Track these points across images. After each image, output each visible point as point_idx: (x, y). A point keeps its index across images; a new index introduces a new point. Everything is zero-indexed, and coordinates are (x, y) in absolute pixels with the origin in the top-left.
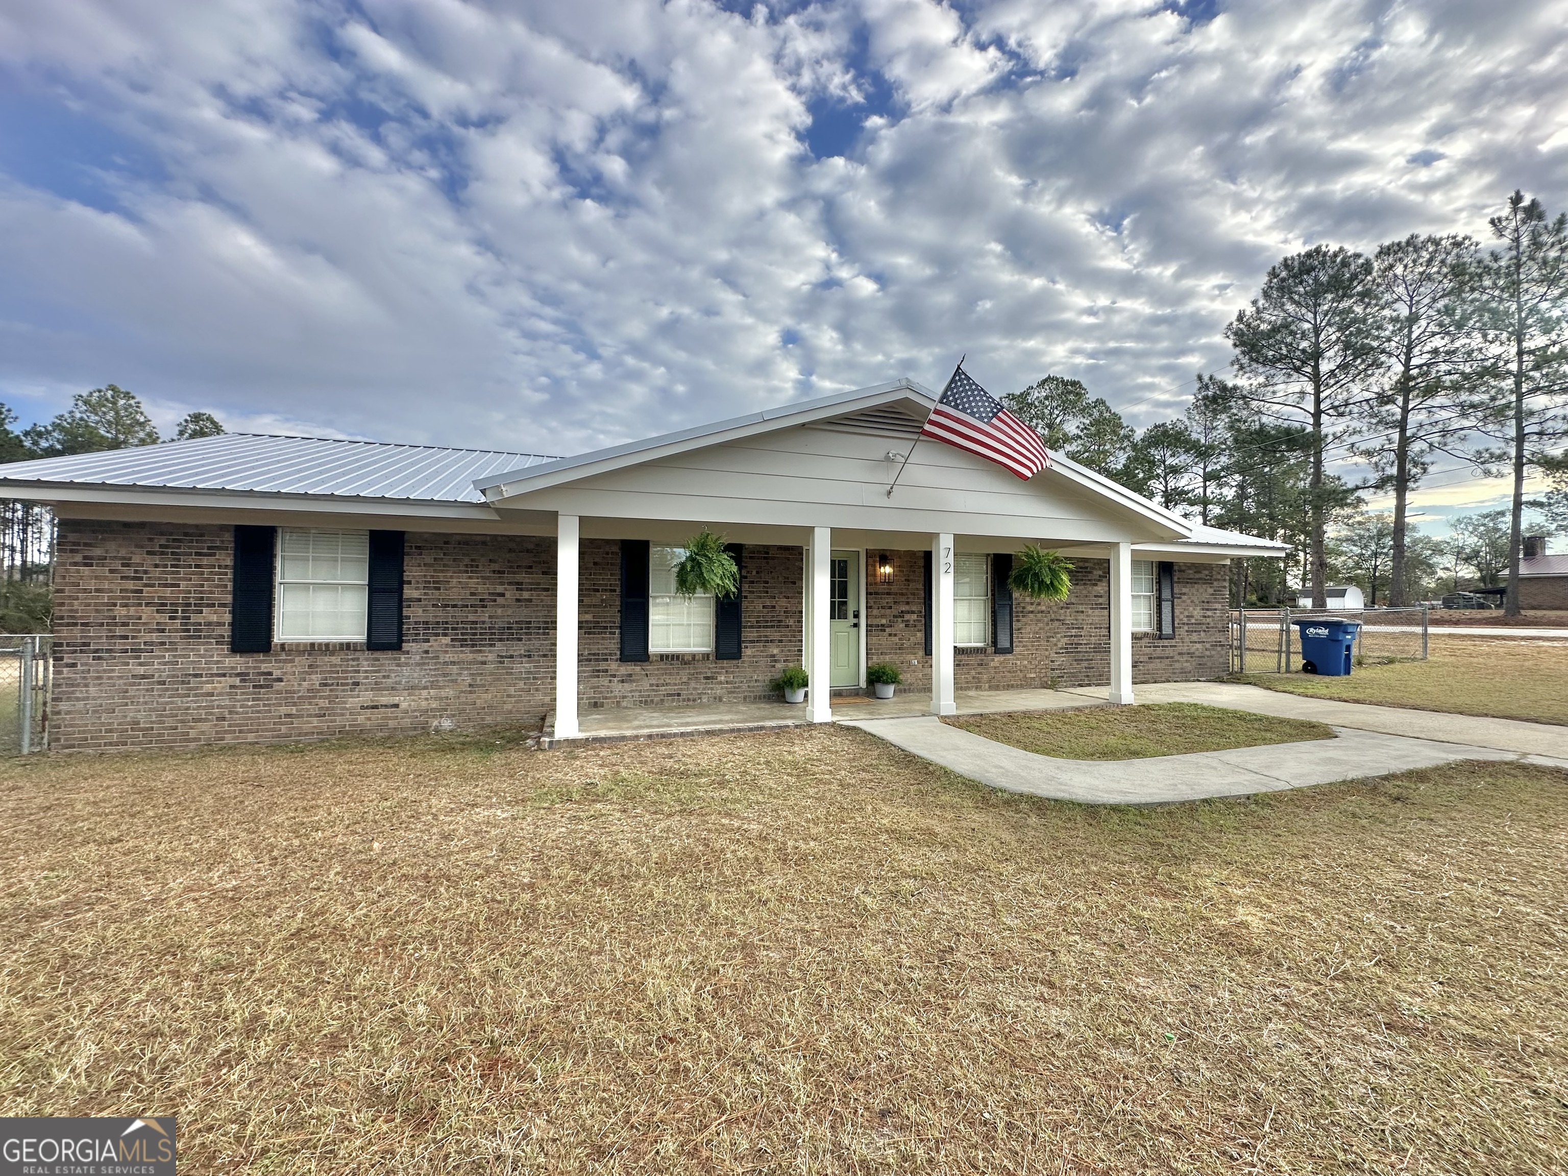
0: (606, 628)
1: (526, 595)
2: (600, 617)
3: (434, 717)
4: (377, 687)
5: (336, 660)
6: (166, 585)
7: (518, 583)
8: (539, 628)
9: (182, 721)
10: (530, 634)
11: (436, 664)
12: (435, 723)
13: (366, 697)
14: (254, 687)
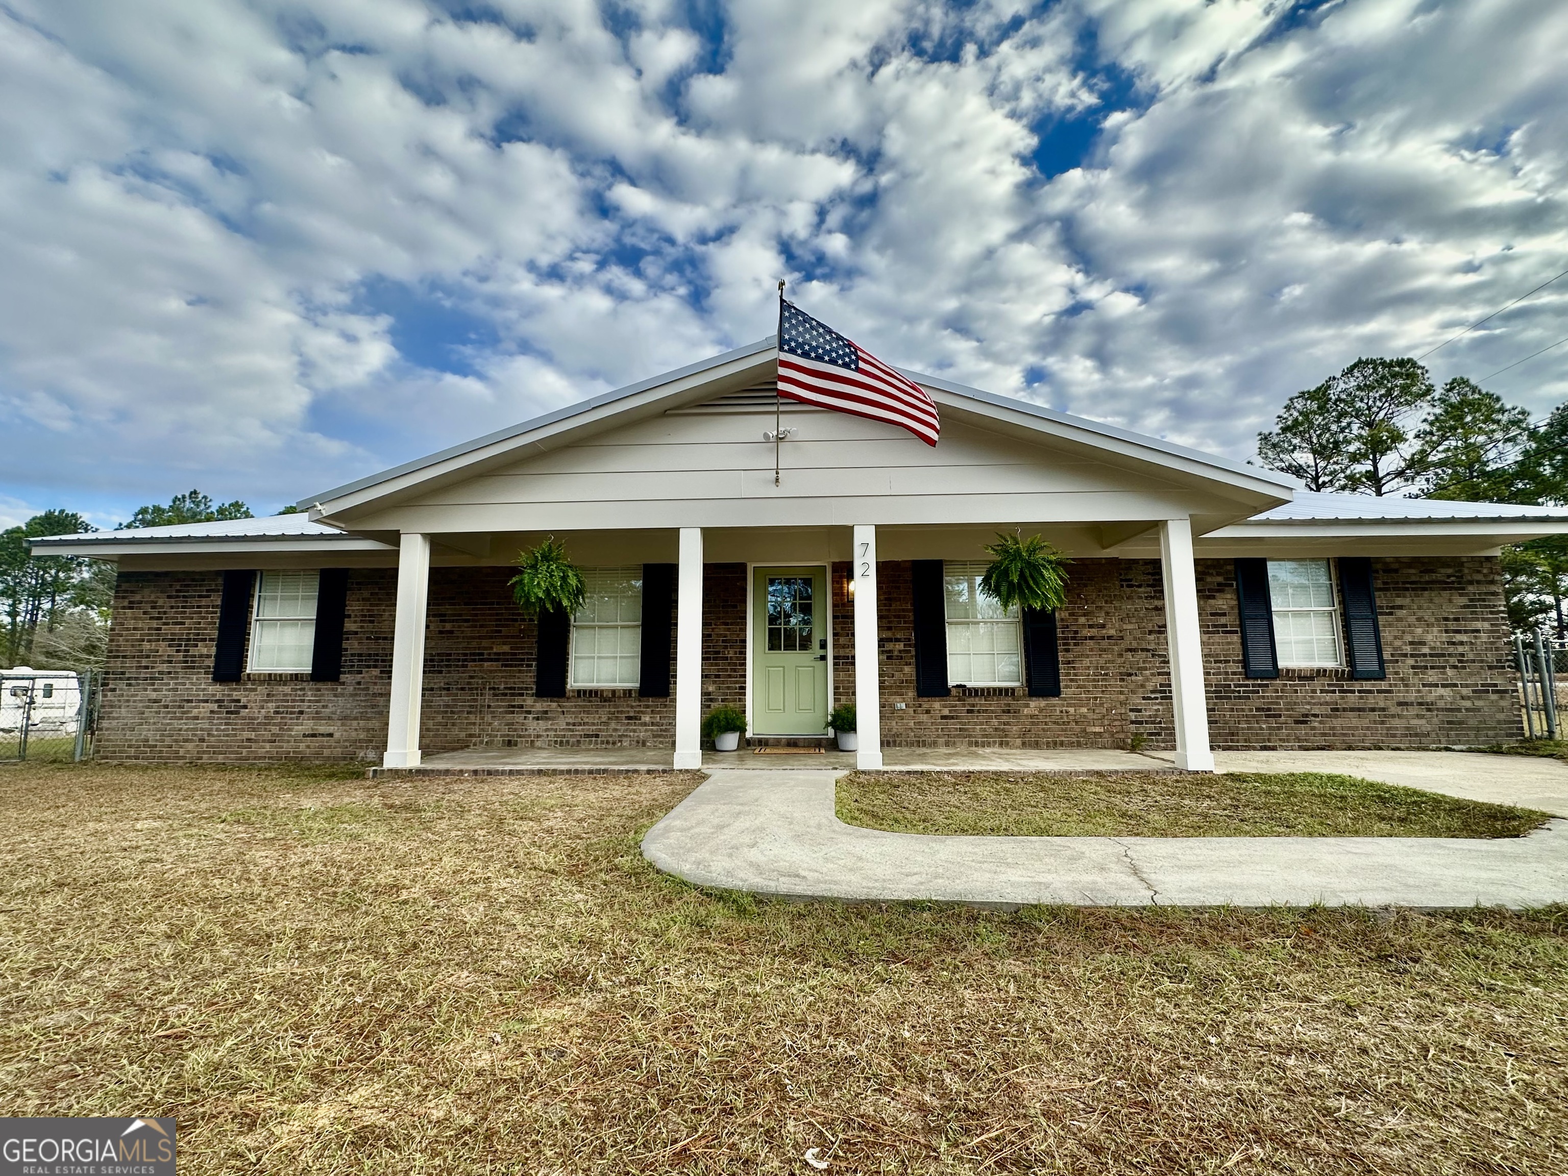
0: (523, 660)
1: (448, 626)
2: (517, 648)
3: (361, 747)
4: (317, 717)
5: (287, 689)
6: (176, 624)
7: (441, 615)
8: (459, 660)
9: (176, 741)
10: (450, 666)
11: (366, 695)
12: (362, 754)
13: (307, 725)
14: (227, 713)
